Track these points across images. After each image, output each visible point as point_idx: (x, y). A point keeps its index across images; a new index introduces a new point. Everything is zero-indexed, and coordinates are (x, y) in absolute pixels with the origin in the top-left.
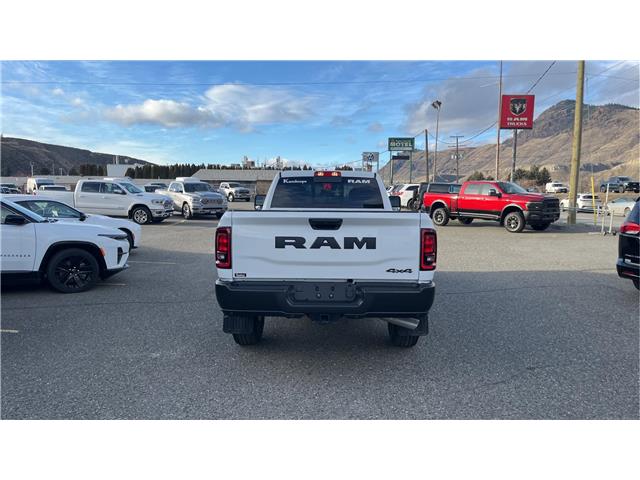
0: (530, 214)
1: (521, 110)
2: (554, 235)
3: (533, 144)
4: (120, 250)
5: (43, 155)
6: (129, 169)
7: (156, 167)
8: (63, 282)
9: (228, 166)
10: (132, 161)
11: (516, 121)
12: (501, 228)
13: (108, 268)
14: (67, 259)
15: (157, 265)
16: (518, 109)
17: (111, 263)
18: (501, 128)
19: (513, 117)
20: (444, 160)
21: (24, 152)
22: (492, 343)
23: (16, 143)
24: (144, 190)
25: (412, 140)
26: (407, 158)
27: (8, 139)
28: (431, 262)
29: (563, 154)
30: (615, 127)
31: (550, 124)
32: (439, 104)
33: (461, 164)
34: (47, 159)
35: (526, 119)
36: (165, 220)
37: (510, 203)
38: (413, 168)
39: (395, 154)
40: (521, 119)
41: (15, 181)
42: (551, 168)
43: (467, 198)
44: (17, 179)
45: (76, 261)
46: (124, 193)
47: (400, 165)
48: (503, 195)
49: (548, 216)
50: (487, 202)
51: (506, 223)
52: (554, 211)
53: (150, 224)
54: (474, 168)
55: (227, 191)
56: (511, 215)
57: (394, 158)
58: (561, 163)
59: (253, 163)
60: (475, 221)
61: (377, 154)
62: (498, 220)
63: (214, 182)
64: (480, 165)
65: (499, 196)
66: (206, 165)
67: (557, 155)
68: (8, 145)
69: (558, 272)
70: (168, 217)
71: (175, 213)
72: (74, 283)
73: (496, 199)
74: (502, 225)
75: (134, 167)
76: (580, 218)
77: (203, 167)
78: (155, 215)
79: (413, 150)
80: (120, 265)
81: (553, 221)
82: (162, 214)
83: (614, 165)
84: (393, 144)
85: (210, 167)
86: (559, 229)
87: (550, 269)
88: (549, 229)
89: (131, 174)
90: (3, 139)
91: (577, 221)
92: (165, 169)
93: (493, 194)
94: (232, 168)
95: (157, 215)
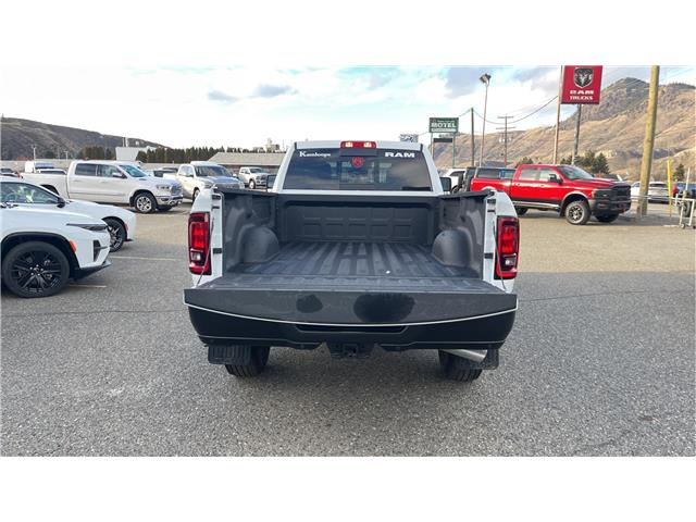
0: (596, 204)
1: (587, 81)
2: (625, 228)
3: (588, 127)
4: (96, 243)
5: (48, 137)
6: (140, 153)
7: (170, 150)
8: (22, 284)
9: (251, 149)
10: (145, 144)
11: (581, 95)
12: (561, 220)
13: (81, 266)
14: (27, 255)
15: (153, 262)
16: (583, 80)
17: (85, 260)
18: (563, 103)
19: (578, 89)
20: (491, 143)
21: (26, 134)
22: (580, 374)
23: (19, 124)
24: (152, 175)
25: (456, 121)
26: (450, 140)
27: (10, 120)
28: (510, 267)
29: (622, 138)
30: (680, 108)
31: (608, 105)
32: (489, 77)
33: (509, 149)
34: (52, 142)
35: (592, 92)
36: (173, 209)
37: (573, 190)
38: (456, 153)
39: (436, 136)
40: (587, 92)
41: (13, 164)
42: (607, 154)
43: (522, 185)
44: (16, 163)
45: (39, 257)
46: (124, 177)
47: (441, 150)
48: (565, 182)
49: (618, 205)
50: (545, 189)
51: (567, 213)
52: (625, 199)
53: (155, 212)
54: (523, 153)
55: (248, 177)
56: (574, 204)
57: (436, 140)
58: (619, 148)
59: (277, 146)
60: (529, 211)
61: (417, 136)
62: (558, 210)
63: (233, 166)
64: (529, 150)
65: (560, 183)
66: (226, 149)
67: (614, 139)
68: (9, 126)
69: (640, 273)
70: (177, 205)
71: (185, 200)
72: (36, 285)
73: (556, 186)
74: (563, 215)
75: (145, 150)
76: (651, 208)
77: (222, 150)
78: (161, 202)
79: (456, 133)
80: (98, 263)
81: (623, 212)
82: (169, 202)
83: (677, 151)
84: (434, 125)
85: (230, 150)
86: (629, 221)
87: (630, 269)
88: (617, 221)
89: (142, 158)
90: (4, 120)
91: (648, 212)
92: (180, 152)
93: (553, 180)
94: (255, 151)
95: (163, 203)
